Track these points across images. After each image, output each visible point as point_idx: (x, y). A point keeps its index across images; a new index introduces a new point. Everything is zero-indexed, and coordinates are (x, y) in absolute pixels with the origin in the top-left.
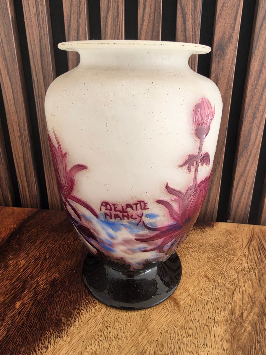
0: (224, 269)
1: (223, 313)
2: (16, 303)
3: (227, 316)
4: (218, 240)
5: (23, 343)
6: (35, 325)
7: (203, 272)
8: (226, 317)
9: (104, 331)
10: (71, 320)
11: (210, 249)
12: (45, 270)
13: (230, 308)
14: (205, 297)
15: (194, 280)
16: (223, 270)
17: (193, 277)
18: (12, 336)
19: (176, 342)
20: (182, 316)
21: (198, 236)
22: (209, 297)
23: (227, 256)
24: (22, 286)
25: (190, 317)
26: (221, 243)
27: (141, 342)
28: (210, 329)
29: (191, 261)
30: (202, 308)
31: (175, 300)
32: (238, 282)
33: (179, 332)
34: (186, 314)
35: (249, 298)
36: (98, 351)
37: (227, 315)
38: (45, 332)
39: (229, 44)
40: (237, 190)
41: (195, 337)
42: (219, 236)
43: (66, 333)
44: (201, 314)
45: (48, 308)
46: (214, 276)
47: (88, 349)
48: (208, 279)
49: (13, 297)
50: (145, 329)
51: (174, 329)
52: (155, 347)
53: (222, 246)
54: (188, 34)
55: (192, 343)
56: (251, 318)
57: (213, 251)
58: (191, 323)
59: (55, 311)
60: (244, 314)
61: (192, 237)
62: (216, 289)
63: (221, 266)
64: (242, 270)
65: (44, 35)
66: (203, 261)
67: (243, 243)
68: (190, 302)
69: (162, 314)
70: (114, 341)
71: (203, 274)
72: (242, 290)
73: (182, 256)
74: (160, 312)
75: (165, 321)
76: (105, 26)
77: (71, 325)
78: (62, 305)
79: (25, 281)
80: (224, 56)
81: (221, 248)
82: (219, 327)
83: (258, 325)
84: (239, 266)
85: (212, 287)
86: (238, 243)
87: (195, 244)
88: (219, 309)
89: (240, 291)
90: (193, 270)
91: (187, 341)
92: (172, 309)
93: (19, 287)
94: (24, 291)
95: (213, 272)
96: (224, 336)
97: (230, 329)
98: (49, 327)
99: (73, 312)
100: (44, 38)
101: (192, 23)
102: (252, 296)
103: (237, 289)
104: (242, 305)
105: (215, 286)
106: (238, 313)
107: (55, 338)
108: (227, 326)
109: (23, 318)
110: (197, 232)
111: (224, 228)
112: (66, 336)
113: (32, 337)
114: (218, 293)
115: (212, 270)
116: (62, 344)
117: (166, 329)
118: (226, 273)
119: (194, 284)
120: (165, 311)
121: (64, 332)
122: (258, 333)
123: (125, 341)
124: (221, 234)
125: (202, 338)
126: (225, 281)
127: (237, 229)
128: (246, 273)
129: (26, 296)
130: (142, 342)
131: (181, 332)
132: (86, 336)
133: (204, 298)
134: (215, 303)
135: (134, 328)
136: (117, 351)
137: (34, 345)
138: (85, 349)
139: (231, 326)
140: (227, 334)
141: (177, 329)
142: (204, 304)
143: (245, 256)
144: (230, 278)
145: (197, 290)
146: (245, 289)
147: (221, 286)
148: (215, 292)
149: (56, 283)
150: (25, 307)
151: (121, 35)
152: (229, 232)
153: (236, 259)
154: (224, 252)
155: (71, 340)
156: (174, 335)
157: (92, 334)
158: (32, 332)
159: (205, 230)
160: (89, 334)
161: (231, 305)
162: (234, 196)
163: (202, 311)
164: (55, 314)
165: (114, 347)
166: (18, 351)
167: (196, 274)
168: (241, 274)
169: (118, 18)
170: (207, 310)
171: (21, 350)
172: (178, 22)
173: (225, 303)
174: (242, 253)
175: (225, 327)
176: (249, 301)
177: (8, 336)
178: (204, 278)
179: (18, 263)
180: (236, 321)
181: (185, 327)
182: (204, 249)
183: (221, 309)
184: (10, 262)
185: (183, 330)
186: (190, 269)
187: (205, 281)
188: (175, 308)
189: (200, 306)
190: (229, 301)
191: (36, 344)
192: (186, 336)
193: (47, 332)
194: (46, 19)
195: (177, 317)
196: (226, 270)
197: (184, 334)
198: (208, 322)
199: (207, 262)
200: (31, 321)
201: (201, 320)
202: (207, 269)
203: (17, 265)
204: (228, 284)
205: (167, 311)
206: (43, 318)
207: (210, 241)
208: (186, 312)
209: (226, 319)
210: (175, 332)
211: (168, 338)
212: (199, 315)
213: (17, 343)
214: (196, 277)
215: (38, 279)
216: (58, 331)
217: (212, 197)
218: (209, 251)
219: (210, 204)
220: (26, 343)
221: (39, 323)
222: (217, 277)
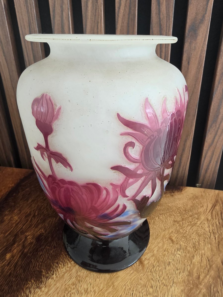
0: (187, 232)
1: (182, 274)
2: (7, 254)
4: (184, 204)
5: (9, 291)
6: (20, 275)
7: (168, 234)
8: (184, 278)
9: (76, 285)
10: (49, 272)
11: (177, 212)
12: (33, 226)
13: (189, 269)
14: (167, 258)
15: (159, 241)
16: (186, 233)
17: (159, 239)
20: (144, 275)
21: (167, 199)
22: (171, 258)
23: (191, 220)
24: (13, 240)
25: (152, 277)
26: (187, 207)
28: (169, 289)
29: (158, 223)
30: (163, 268)
31: (141, 259)
32: (199, 245)
33: (140, 290)
34: (148, 273)
35: (207, 261)
37: (185, 277)
38: (28, 282)
39: (201, 25)
40: (206, 158)
41: (154, 295)
42: (186, 200)
43: (45, 285)
44: (162, 274)
45: (32, 261)
46: (178, 239)
48: (172, 241)
49: (5, 249)
50: (111, 285)
51: (137, 286)
53: (188, 210)
54: (162, 16)
56: (207, 281)
57: (179, 215)
58: (152, 282)
59: (38, 264)
60: (201, 276)
62: (178, 251)
63: (184, 229)
64: (204, 234)
65: (33, 20)
66: (169, 224)
67: (207, 208)
68: (153, 262)
69: (128, 272)
70: (84, 294)
71: (167, 236)
72: (202, 253)
73: (151, 218)
75: (129, 279)
76: (85, 10)
77: (49, 277)
78: (44, 258)
79: (16, 236)
80: (196, 37)
81: (187, 212)
82: (177, 287)
83: (212, 288)
84: (201, 230)
86: (203, 208)
87: (164, 207)
88: (179, 270)
89: (200, 254)
90: (159, 231)
92: (137, 268)
93: (11, 240)
94: (14, 244)
95: (177, 235)
97: (186, 291)
98: (31, 278)
99: (52, 265)
100: (33, 23)
101: (166, 6)
102: (210, 259)
103: (197, 252)
104: (200, 267)
105: (177, 248)
106: (195, 275)
107: (35, 288)
108: (184, 287)
109: (11, 269)
110: (167, 195)
111: (191, 193)
112: (44, 287)
113: (16, 287)
114: (180, 255)
115: (176, 232)
116: (40, 295)
117: (129, 287)
118: (188, 236)
119: (159, 245)
121: (42, 283)
122: (212, 296)
123: (93, 295)
124: (188, 199)
125: (161, 296)
126: (186, 244)
127: (203, 194)
128: (207, 236)
129: (15, 249)
131: (142, 290)
132: (61, 289)
133: (166, 259)
134: (175, 264)
135: (102, 283)
137: (18, 293)
139: (188, 287)
140: (184, 295)
141: (140, 287)
142: (165, 265)
143: (208, 220)
145: (161, 251)
146: (205, 253)
147: (183, 248)
148: (177, 254)
149: (41, 238)
150: (14, 259)
151: (100, 18)
152: (196, 197)
153: (199, 222)
154: (189, 216)
155: (48, 291)
156: (136, 292)
157: (66, 287)
158: (17, 281)
159: (174, 194)
160: (63, 287)
161: (190, 268)
162: (203, 164)
163: (163, 271)
164: (37, 266)
167: (161, 236)
168: (202, 238)
169: (97, 2)
170: (168, 270)
172: (152, 5)
173: (184, 264)
174: (205, 218)
175: (182, 288)
176: (207, 264)
178: (168, 240)
179: (12, 219)
180: (193, 282)
181: (147, 286)
182: (171, 212)
183: (180, 271)
184: (5, 218)
185: (144, 288)
186: (157, 230)
187: (168, 243)
188: (140, 267)
189: (162, 266)
190: (189, 263)
191: (19, 293)
192: (146, 294)
193: (29, 282)
194: (34, 5)
195: (141, 275)
196: (189, 233)
197: (145, 292)
198: (167, 282)
199: (173, 224)
200: (17, 272)
201: (161, 280)
202: (172, 232)
203: (11, 221)
204: (190, 246)
205: (132, 269)
206: (27, 270)
207: (177, 205)
208: (149, 272)
209: (184, 280)
210: (137, 290)
211: (130, 295)
212: (160, 274)
213: (4, 290)
214: (161, 238)
215: (27, 234)
216: (38, 282)
217: (182, 164)
218: (176, 215)
219: (181, 169)
220: (11, 291)
221: (23, 274)
222: (180, 240)
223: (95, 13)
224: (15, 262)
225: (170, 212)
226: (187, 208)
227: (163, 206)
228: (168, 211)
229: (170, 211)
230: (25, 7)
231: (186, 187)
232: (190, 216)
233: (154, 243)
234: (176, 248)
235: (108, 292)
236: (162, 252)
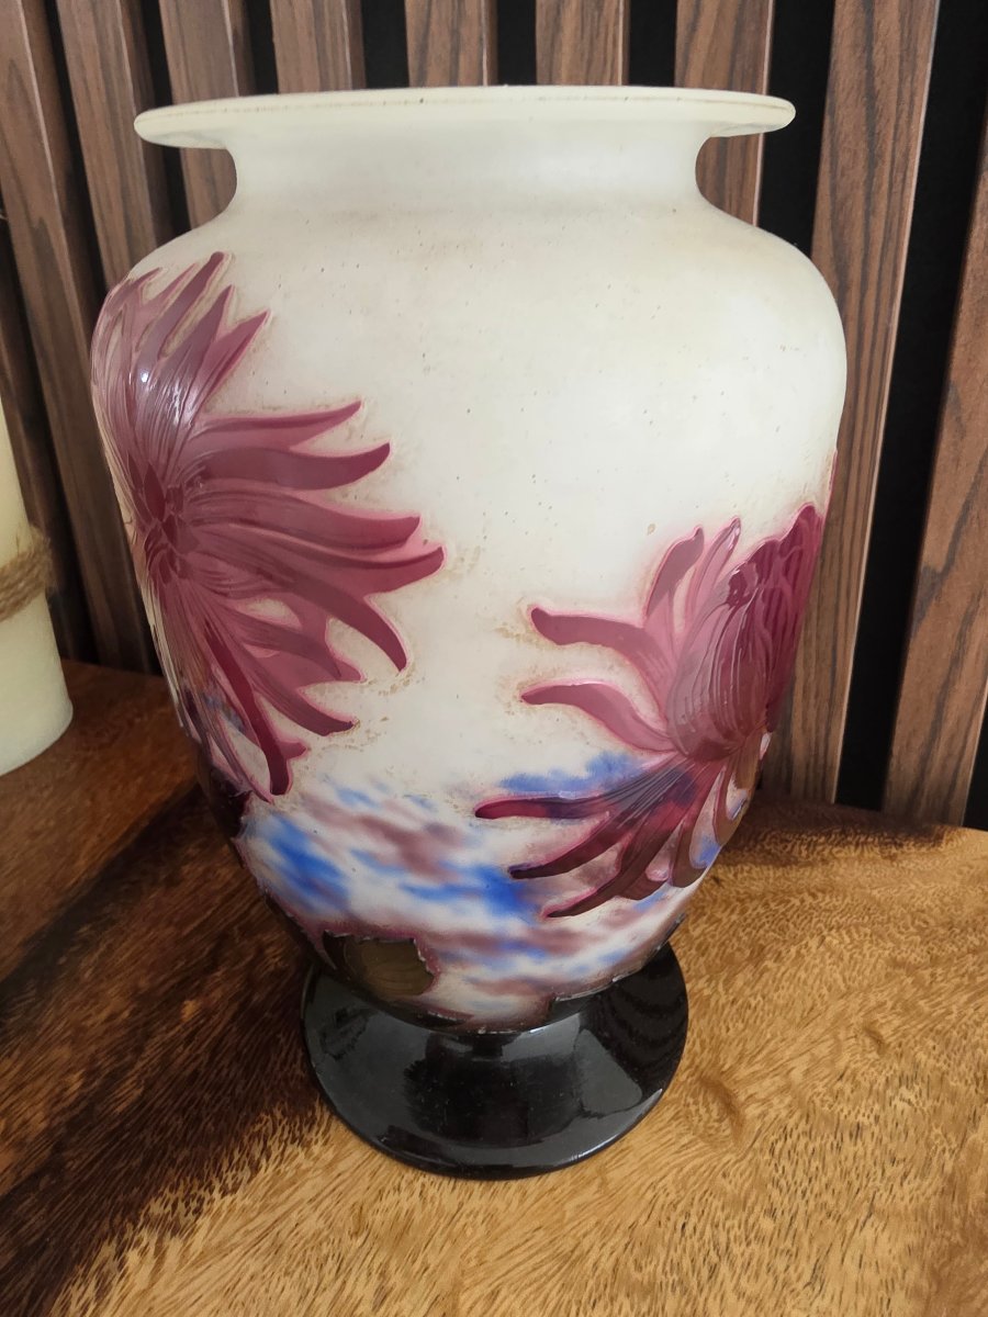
0: (953, 1016)
1: (915, 1184)
2: (185, 1002)
3: (928, 1199)
4: (947, 899)
5: (185, 1135)
6: (230, 1085)
7: (862, 1013)
8: (922, 1200)
11: (907, 928)
13: (948, 1168)
14: (851, 1107)
15: (816, 1036)
16: (948, 1018)
17: (817, 1025)
18: (156, 1106)
19: (703, 1252)
20: (742, 1159)
21: (866, 870)
22: (868, 1112)
23: (976, 967)
24: (210, 952)
25: (774, 1173)
26: (959, 912)
27: (571, 1220)
28: (849, 1232)
29: (818, 961)
30: (828, 1145)
31: (728, 1095)
33: (720, 1215)
34: (759, 1156)
36: (418, 1217)
37: (927, 1195)
38: (258, 1114)
41: (781, 1247)
42: (957, 884)
43: (324, 1133)
44: (820, 1167)
45: (279, 1040)
46: (904, 1036)
47: (386, 1203)
48: (879, 1041)
49: (180, 983)
50: (594, 1179)
51: (704, 1200)
52: (621, 1248)
53: (963, 924)
55: (764, 1267)
57: (919, 939)
58: (775, 1193)
61: (841, 871)
62: (904, 1088)
63: (939, 999)
66: (868, 970)
68: (784, 1113)
69: (669, 1136)
70: (477, 1193)
71: (857, 1020)
74: (661, 1129)
75: (674, 1167)
76: (549, 42)
79: (223, 938)
81: (958, 931)
82: (886, 1234)
85: (889, 1075)
87: (848, 900)
88: (901, 1166)
90: (822, 996)
91: (747, 1255)
92: (710, 1128)
93: (202, 951)
94: (214, 967)
95: (904, 1019)
96: (900, 1271)
97: (930, 1252)
98: (273, 1101)
105: (898, 1074)
106: (977, 1195)
107: (286, 1141)
108: (922, 1235)
109: (198, 1056)
110: (866, 854)
112: (320, 1143)
113: (215, 1124)
114: (909, 1102)
115: (898, 1010)
116: (303, 1167)
117: (672, 1196)
119: (815, 1051)
120: (681, 1129)
121: (315, 1128)
123: (515, 1203)
124: (967, 878)
125: (809, 1257)
126: (945, 1062)
129: (218, 986)
130: (576, 1223)
131: (727, 1219)
133: (846, 1112)
134: (886, 1139)
136: (482, 1230)
137: (219, 1148)
138: (375, 1200)
139: (938, 1240)
140: (916, 1268)
141: (717, 1203)
142: (839, 1135)
144: (969, 1054)
145: (823, 1075)
147: (926, 1079)
148: (897, 1098)
150: (211, 1022)
154: (964, 949)
155: (336, 1160)
156: (699, 1220)
158: (218, 1106)
159: (899, 852)
161: (955, 1161)
163: (829, 1158)
165: (475, 1217)
166: (167, 1156)
167: (830, 1015)
169: (600, 9)
170: (851, 1157)
171: (177, 1157)
173: (928, 1146)
175: (912, 1239)
177: (145, 1103)
178: (861, 1037)
179: (210, 876)
180: (964, 1224)
181: (749, 1204)
182: (882, 923)
183: (908, 1167)
184: (186, 869)
185: (736, 1212)
186: (809, 990)
187: (860, 1049)
188: (723, 1127)
189: (822, 1139)
190: (949, 1143)
191: (222, 1150)
192: (744, 1237)
193: (263, 1115)
194: (346, 29)
195: (725, 1160)
196: (960, 1018)
197: (739, 1227)
198: (842, 1204)
199: (886, 976)
200: (220, 1071)
201: (816, 1190)
202: (881, 1005)
203: (205, 882)
204: (959, 1074)
205: (689, 1129)
206: (258, 1070)
207: (913, 897)
208: (761, 1150)
209: (923, 1210)
210: (705, 1214)
211: (675, 1229)
212: (813, 1169)
213: (166, 1132)
214: (829, 1025)
215: (264, 939)
216: (298, 1119)
217: (949, 725)
218: (903, 937)
219: (940, 752)
220: (195, 1138)
221: (243, 1081)
222: (916, 1042)
223: (591, 52)
224: (216, 1032)
225: (879, 923)
226: (959, 916)
227: (845, 897)
228: (867, 918)
229: (880, 920)
230: (313, 40)
231: (960, 830)
232: (968, 949)
233: (794, 1040)
234: (895, 1071)
235: (578, 1200)
236: (826, 1080)
